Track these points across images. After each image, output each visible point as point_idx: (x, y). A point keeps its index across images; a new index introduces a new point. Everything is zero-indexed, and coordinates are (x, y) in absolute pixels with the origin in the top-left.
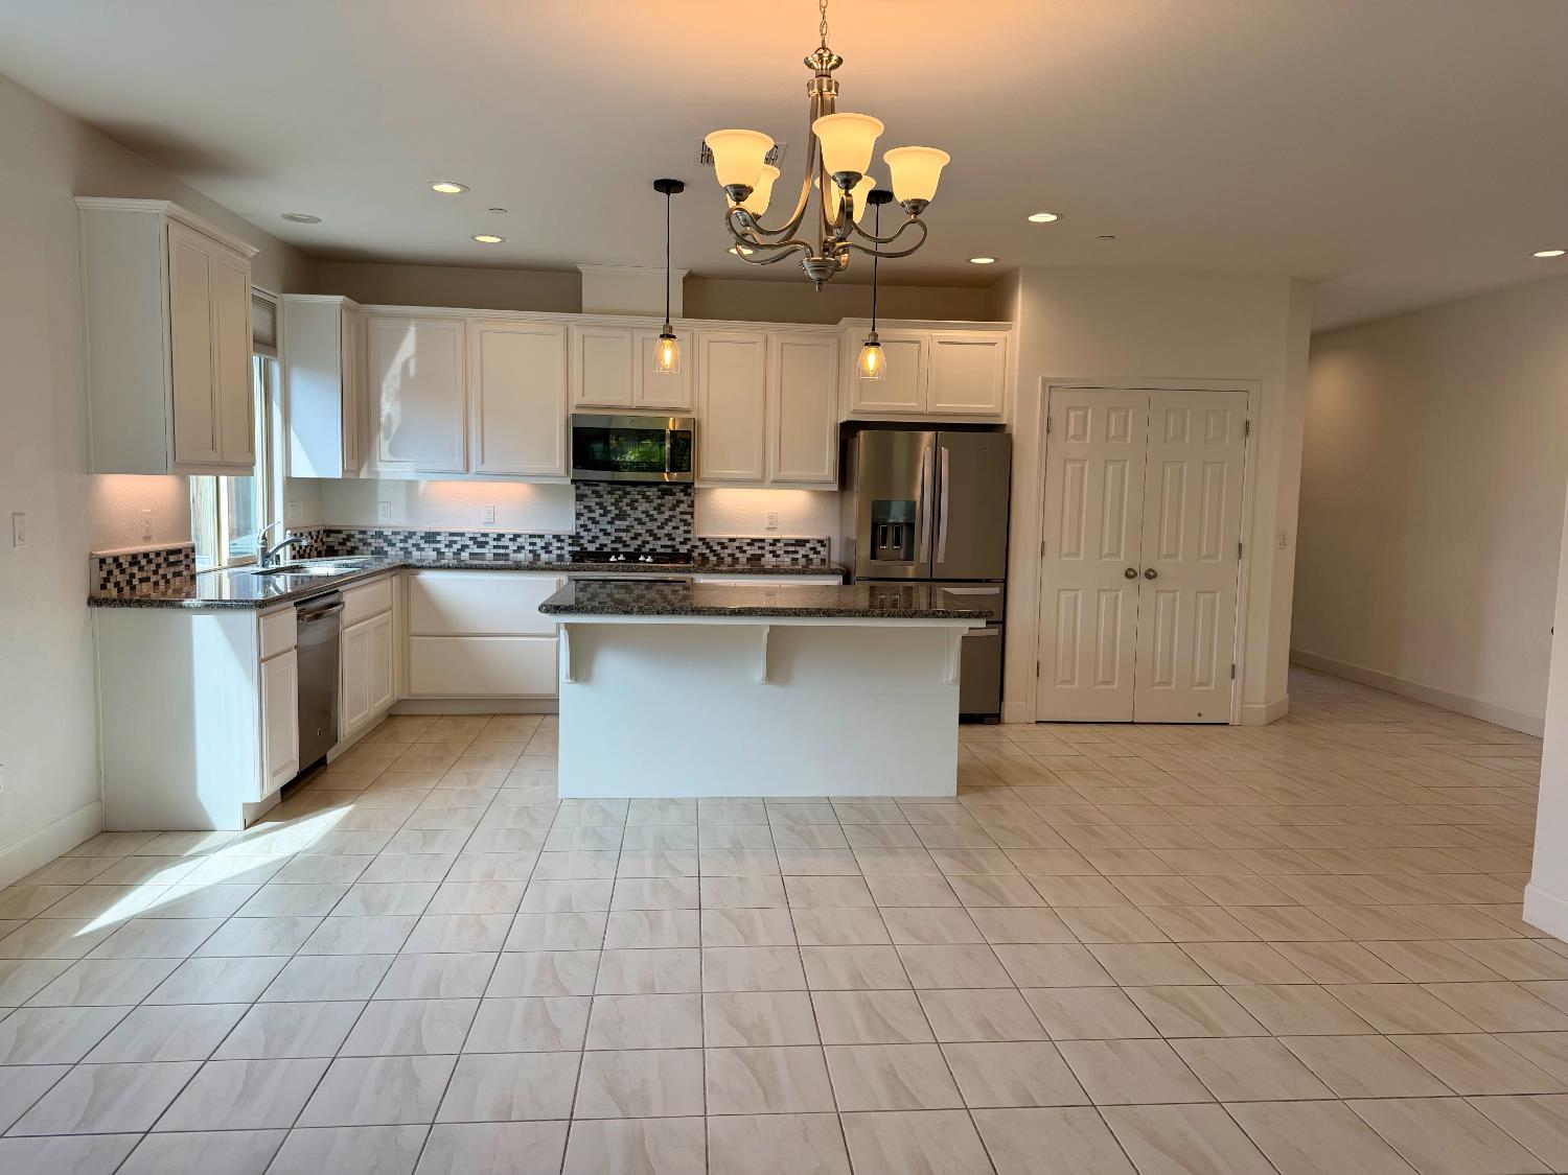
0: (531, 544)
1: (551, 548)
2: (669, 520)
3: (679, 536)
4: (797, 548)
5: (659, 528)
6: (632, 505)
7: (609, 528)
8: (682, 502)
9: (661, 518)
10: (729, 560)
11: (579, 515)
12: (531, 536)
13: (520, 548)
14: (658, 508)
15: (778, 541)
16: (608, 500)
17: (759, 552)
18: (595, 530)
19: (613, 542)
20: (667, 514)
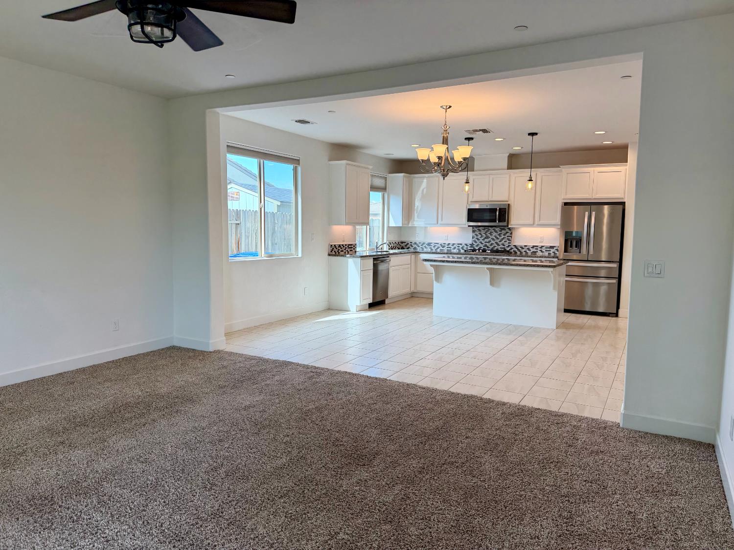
0: (458, 247)
1: (464, 248)
2: (502, 239)
3: (506, 244)
4: (551, 249)
5: (499, 241)
6: (491, 234)
7: (483, 242)
8: (508, 232)
9: (500, 238)
10: (524, 253)
11: (473, 237)
12: (458, 244)
13: (455, 248)
14: (500, 235)
15: (542, 246)
16: (483, 232)
17: (536, 250)
18: (478, 242)
19: (484, 246)
20: (503, 237)
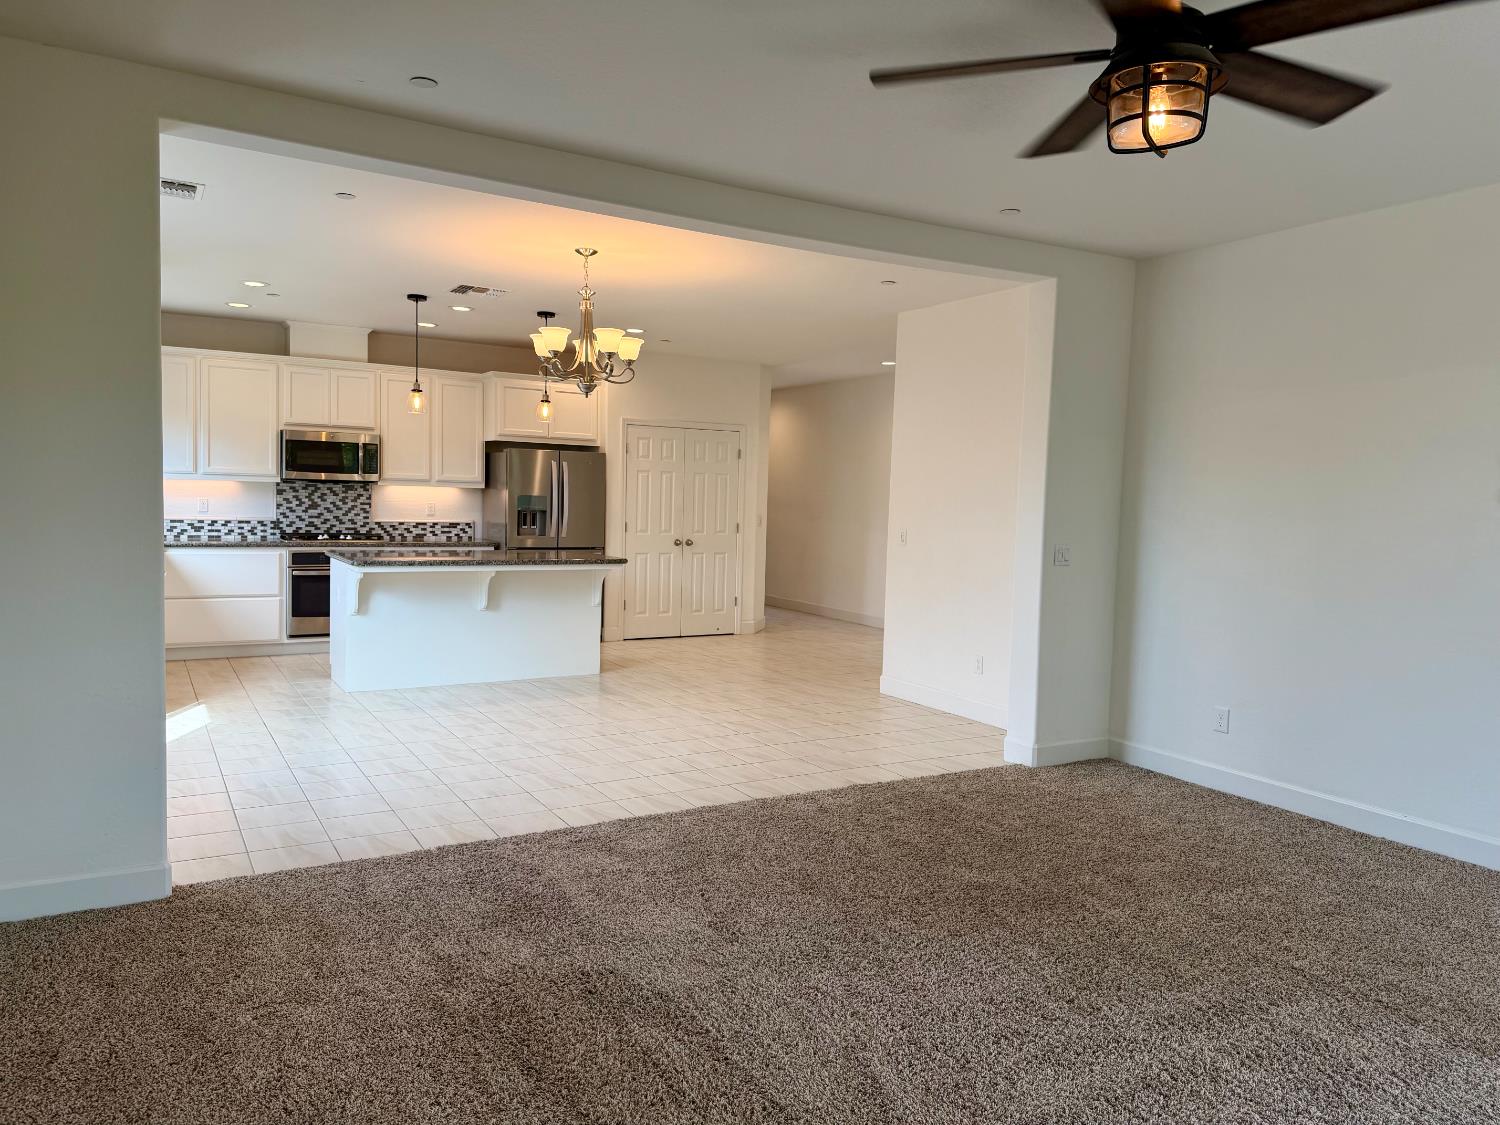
0: (239, 528)
1: (255, 531)
2: (353, 507)
3: (360, 520)
4: (451, 529)
5: (343, 515)
6: (322, 497)
7: (304, 515)
8: (362, 495)
9: (345, 508)
10: (399, 538)
11: (279, 506)
12: (240, 522)
13: (231, 531)
14: (343, 500)
15: (435, 524)
16: (303, 494)
17: (423, 532)
18: (292, 517)
19: (307, 526)
20: (350, 504)
